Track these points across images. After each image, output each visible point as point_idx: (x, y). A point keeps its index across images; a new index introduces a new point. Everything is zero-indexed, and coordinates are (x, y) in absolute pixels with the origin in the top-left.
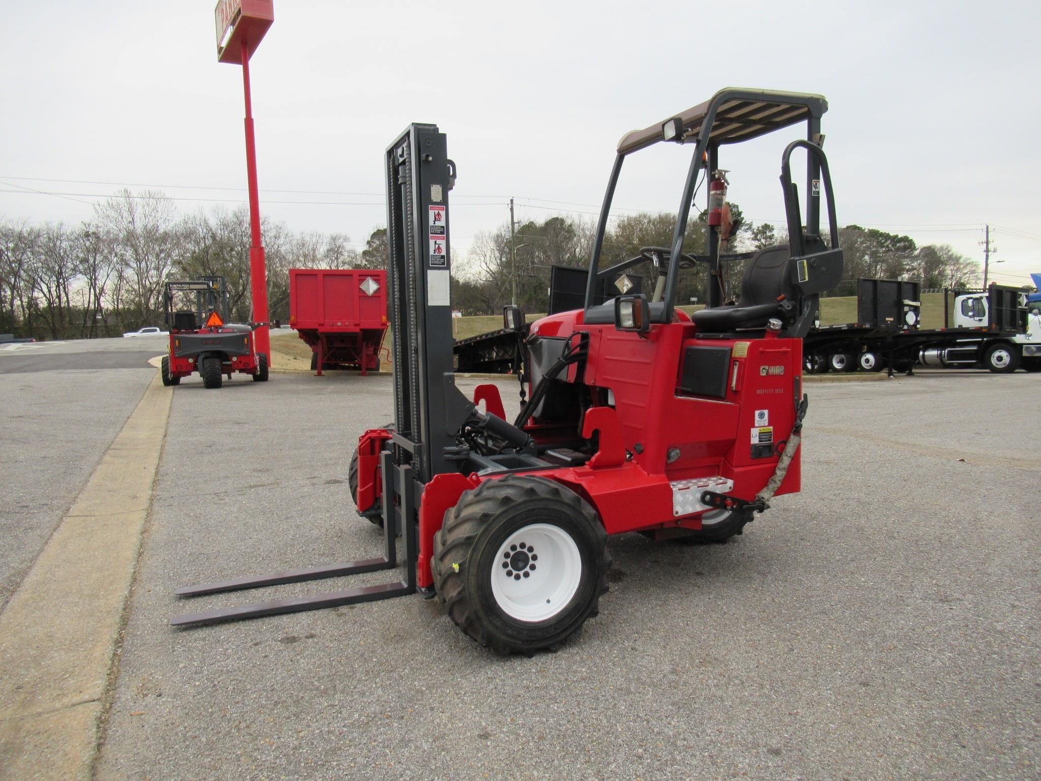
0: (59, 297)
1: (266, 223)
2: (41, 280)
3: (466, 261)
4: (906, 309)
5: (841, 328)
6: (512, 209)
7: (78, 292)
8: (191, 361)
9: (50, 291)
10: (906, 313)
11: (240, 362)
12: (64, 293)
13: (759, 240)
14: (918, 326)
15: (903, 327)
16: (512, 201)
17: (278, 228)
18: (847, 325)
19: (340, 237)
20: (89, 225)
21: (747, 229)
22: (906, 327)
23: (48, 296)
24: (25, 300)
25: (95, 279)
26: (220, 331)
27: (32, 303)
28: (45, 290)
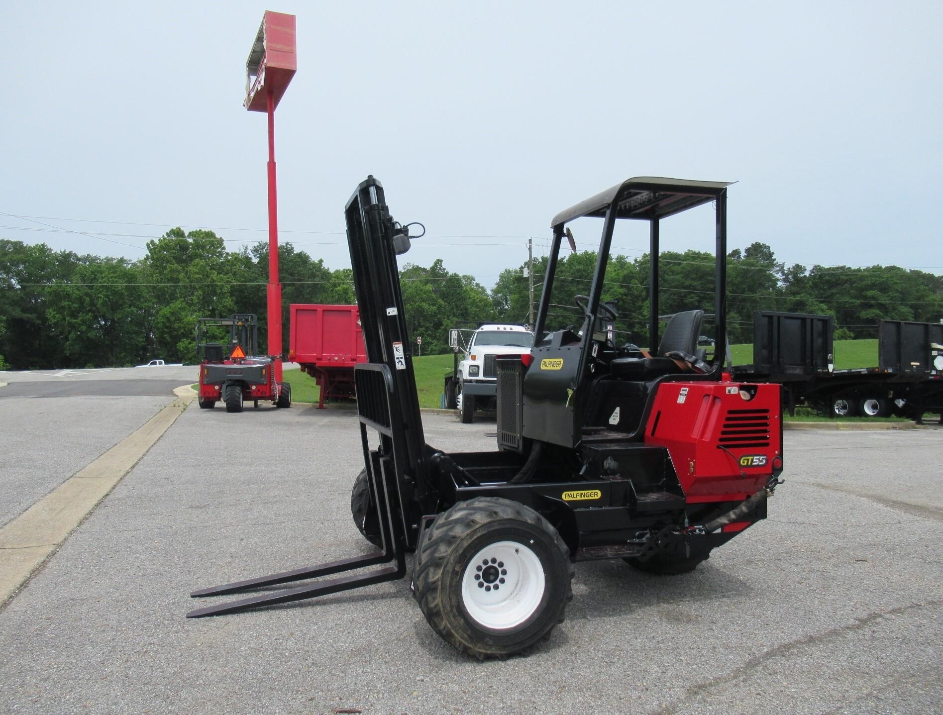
4: (934, 353)
5: (860, 372)
6: (530, 249)
8: (217, 388)
10: (935, 357)
11: (259, 391)
15: (931, 372)
16: (530, 241)
18: (867, 369)
21: (778, 270)
22: (934, 373)
26: (243, 362)
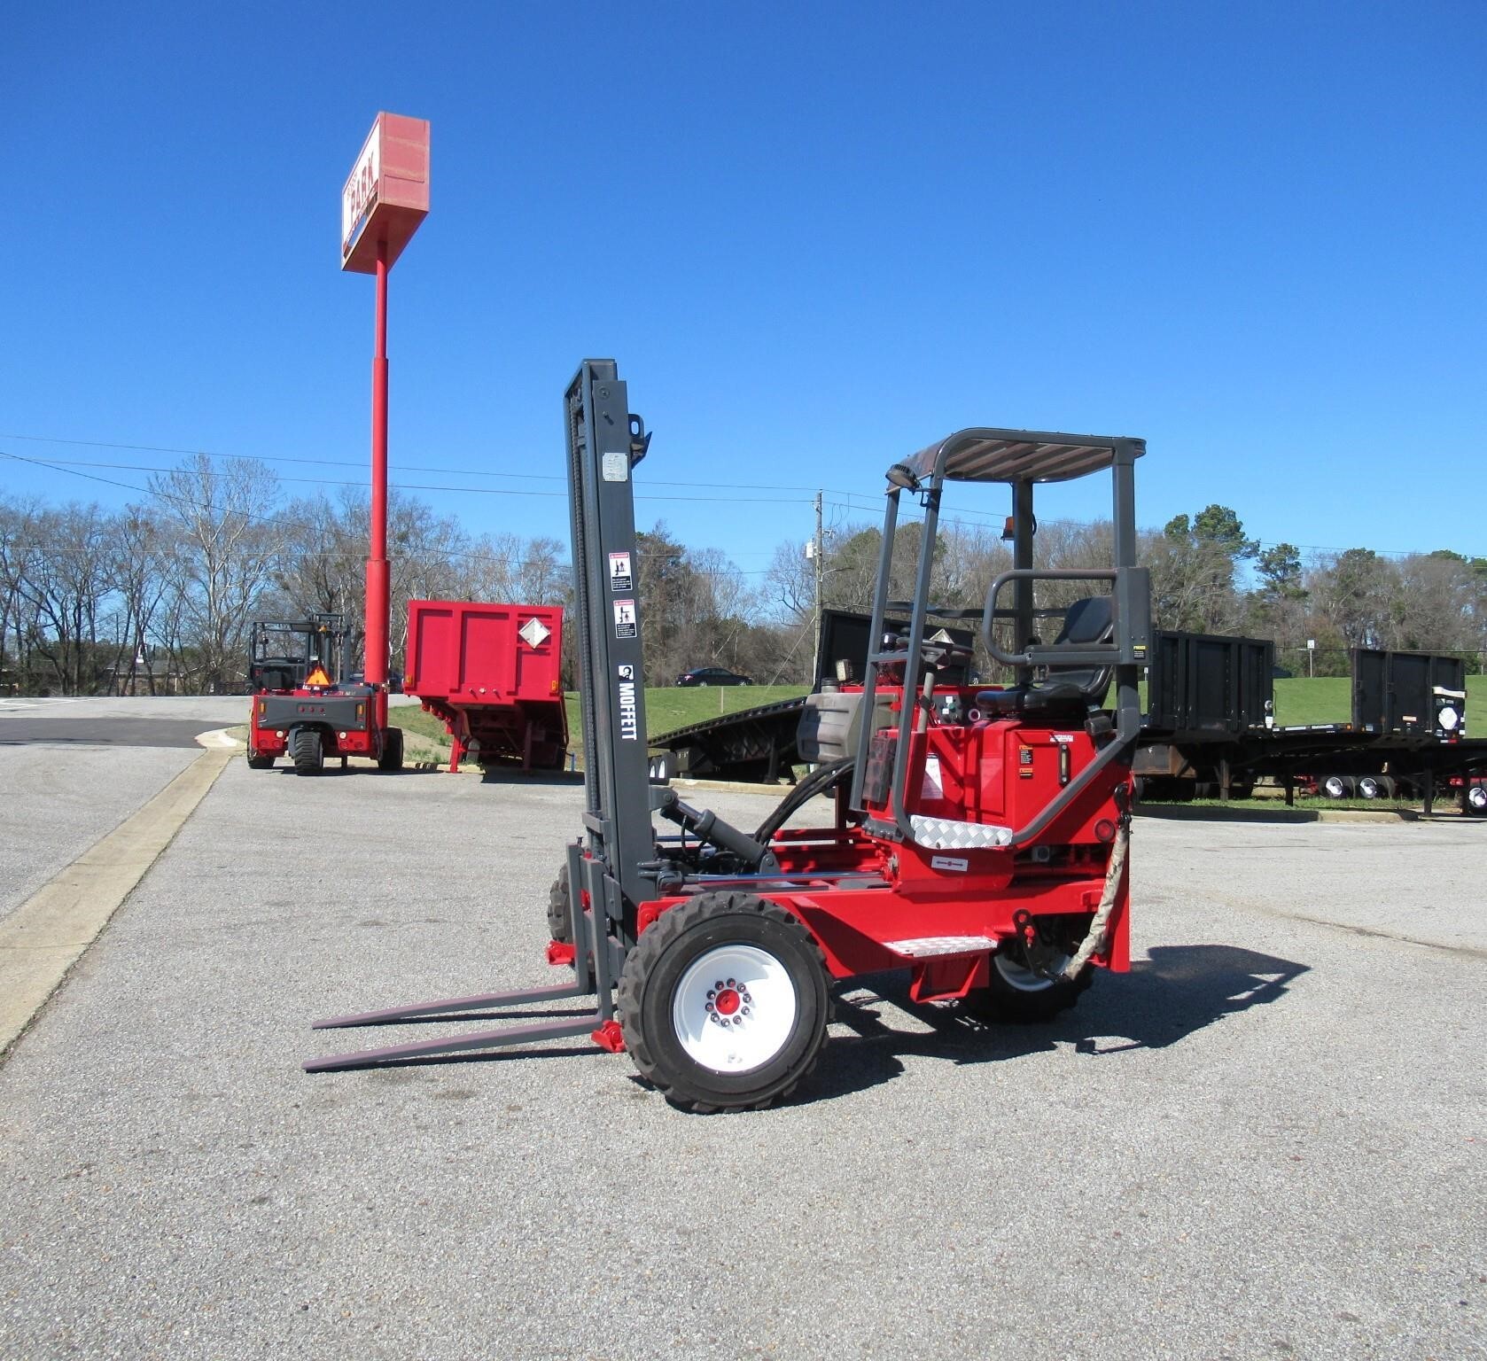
0: (78, 626)
1: (425, 516)
2: (53, 597)
3: (759, 590)
4: (1440, 702)
5: (1325, 730)
7: (108, 619)
8: (280, 733)
9: (64, 615)
10: (1440, 709)
11: (351, 741)
12: (87, 620)
13: (1274, 572)
14: (1462, 732)
15: (1435, 732)
17: (446, 526)
18: (1334, 725)
19: (547, 544)
20: (138, 510)
21: (1250, 553)
22: (1439, 733)
23: (61, 624)
24: (24, 628)
25: (140, 599)
27: (35, 633)
28: (58, 613)
